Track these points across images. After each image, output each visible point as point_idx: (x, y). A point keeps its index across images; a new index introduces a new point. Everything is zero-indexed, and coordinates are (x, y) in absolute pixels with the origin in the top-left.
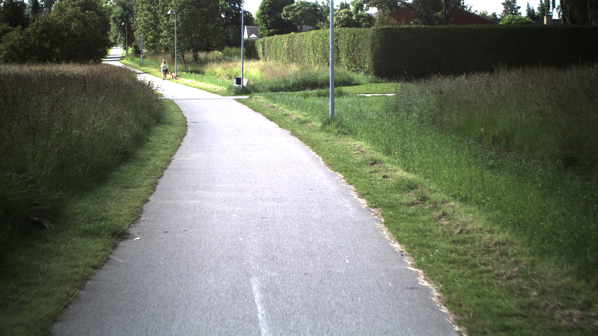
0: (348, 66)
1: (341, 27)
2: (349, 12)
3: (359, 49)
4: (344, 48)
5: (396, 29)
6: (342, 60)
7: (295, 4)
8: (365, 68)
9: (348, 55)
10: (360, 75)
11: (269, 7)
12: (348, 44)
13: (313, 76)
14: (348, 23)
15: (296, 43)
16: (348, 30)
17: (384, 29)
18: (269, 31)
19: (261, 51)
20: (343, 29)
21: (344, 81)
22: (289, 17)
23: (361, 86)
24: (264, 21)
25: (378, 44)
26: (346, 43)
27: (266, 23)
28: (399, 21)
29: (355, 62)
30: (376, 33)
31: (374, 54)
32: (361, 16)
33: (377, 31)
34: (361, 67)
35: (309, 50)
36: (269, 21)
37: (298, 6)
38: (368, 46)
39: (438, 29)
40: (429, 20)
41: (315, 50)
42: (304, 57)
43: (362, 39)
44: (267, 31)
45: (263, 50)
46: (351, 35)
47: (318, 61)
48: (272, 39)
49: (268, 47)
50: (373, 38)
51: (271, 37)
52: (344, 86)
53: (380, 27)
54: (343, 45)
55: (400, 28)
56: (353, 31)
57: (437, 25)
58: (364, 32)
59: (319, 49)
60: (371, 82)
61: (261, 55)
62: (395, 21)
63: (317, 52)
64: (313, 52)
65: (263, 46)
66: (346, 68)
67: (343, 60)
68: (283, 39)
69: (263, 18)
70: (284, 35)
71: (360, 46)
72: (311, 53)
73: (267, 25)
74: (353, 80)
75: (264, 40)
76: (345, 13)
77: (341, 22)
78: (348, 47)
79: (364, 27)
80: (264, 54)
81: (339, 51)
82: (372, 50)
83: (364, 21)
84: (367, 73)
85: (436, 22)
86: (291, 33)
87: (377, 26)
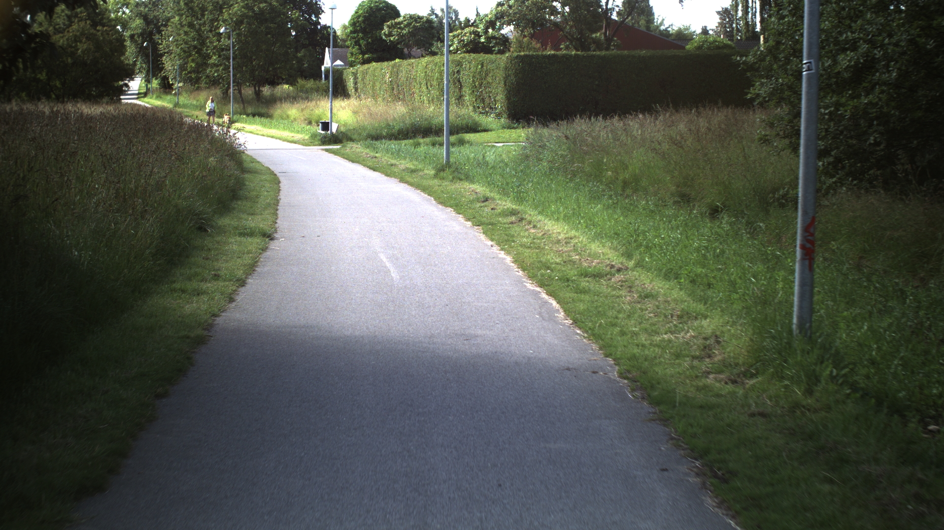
0: (474, 107)
1: (464, 52)
2: (477, 31)
3: (488, 83)
4: (469, 82)
5: (538, 56)
6: (465, 98)
7: (401, 19)
8: (496, 109)
9: (473, 91)
10: (489, 119)
11: (364, 22)
12: (474, 77)
13: (426, 120)
14: (474, 47)
15: (402, 75)
16: (474, 58)
17: (521, 56)
18: (363, 56)
19: (352, 85)
20: (467, 55)
21: (468, 126)
22: (392, 36)
23: (490, 133)
24: (355, 42)
25: (512, 77)
26: (472, 75)
28: (544, 45)
29: (483, 100)
30: (511, 62)
31: (507, 90)
32: (494, 37)
33: (511, 59)
34: (491, 108)
35: (421, 84)
36: (363, 43)
37: (405, 21)
38: (500, 80)
39: (593, 56)
40: (582, 43)
41: (429, 84)
42: (414, 93)
43: (493, 70)
44: (361, 56)
45: (356, 83)
46: (478, 64)
47: (432, 100)
48: (369, 68)
49: (363, 80)
50: (506, 68)
51: (366, 66)
52: (467, 132)
53: (515, 54)
54: (466, 78)
55: (542, 55)
56: (481, 59)
57: (594, 51)
58: (495, 61)
59: (435, 83)
60: (504, 128)
61: (351, 91)
62: (539, 45)
63: (431, 86)
65: (356, 78)
66: (471, 108)
67: (467, 98)
68: (384, 69)
69: (354, 38)
70: (386, 63)
71: (489, 79)
72: (424, 88)
73: (360, 48)
74: (480, 125)
75: (357, 71)
76: (471, 34)
77: (465, 46)
78: (473, 81)
79: (496, 54)
80: (356, 89)
81: (461, 85)
82: (505, 85)
83: (496, 44)
84: (499, 116)
85: (593, 47)
86: (395, 59)
87: (513, 52)
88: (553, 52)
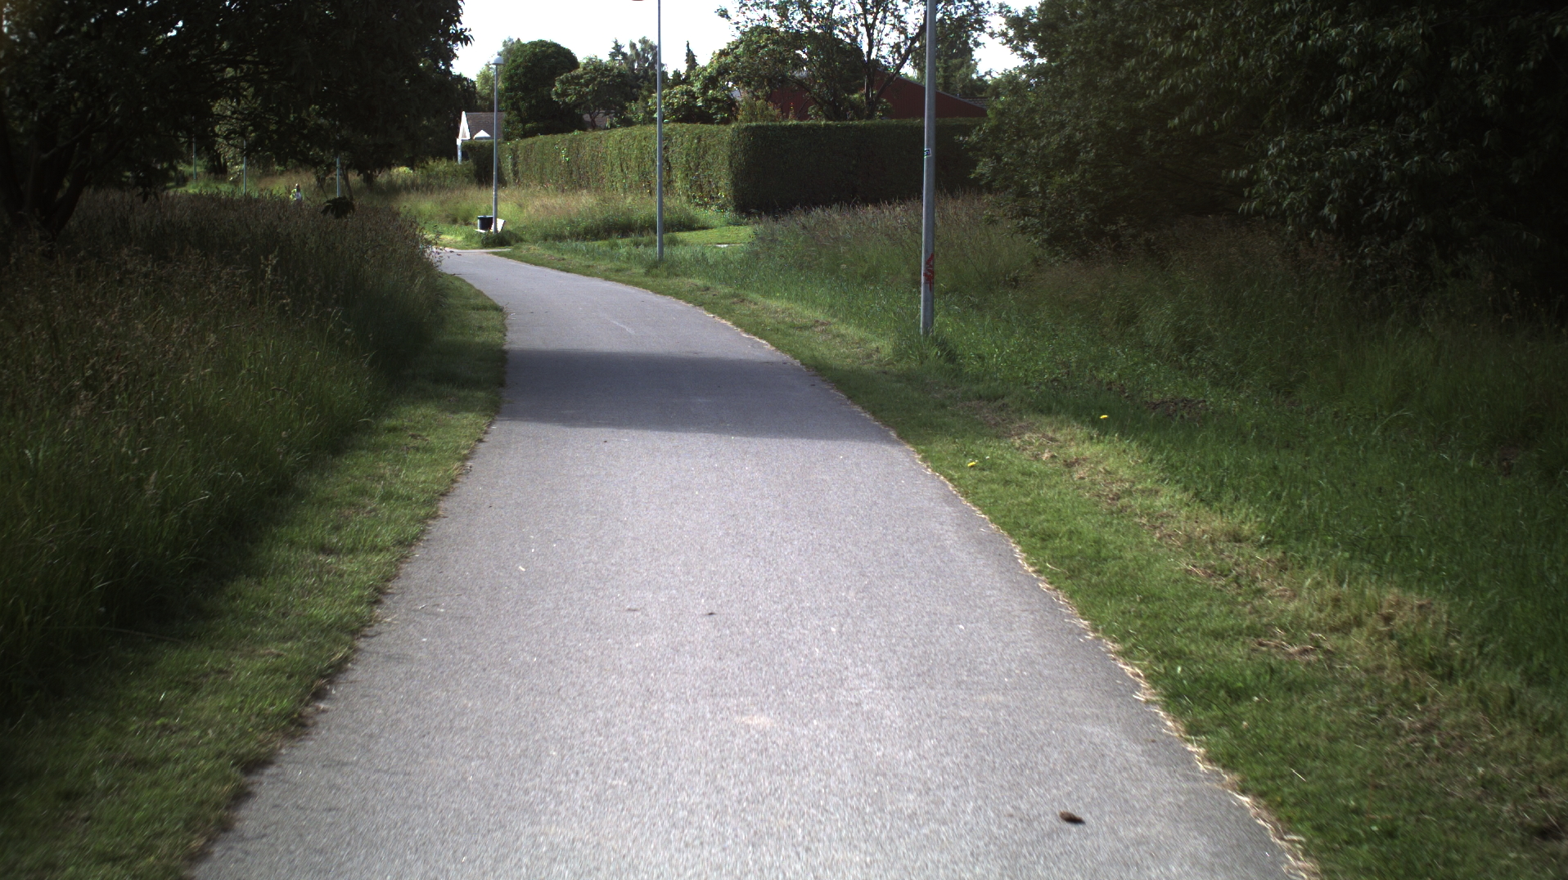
0: (688, 196)
1: (674, 121)
2: (691, 91)
3: (708, 163)
4: (681, 163)
5: (775, 127)
6: (676, 185)
7: (580, 71)
8: (718, 198)
9: (687, 175)
10: (709, 213)
11: (524, 74)
12: (688, 155)
13: (623, 214)
14: (689, 114)
15: (586, 153)
16: (687, 129)
17: (752, 128)
18: (524, 125)
19: (510, 167)
20: (678, 125)
21: (680, 222)
22: (568, 95)
23: (710, 231)
24: (513, 104)
25: (740, 156)
26: (685, 152)
27: (518, 109)
28: (785, 111)
29: (701, 187)
30: (738, 136)
31: (733, 172)
32: (715, 99)
33: (738, 131)
34: (712, 198)
35: (612, 165)
36: (523, 105)
37: (586, 74)
38: (724, 159)
39: (850, 127)
40: (835, 110)
41: (624, 165)
42: (602, 178)
43: (714, 146)
44: (520, 125)
45: (515, 165)
46: (694, 138)
47: (630, 187)
48: (534, 143)
49: (525, 160)
50: (732, 143)
51: (530, 140)
52: (679, 230)
53: (744, 125)
54: (678, 157)
55: (781, 126)
56: (697, 131)
57: (852, 119)
58: (717, 134)
59: (633, 163)
60: (729, 224)
61: (509, 175)
62: (777, 112)
63: (628, 168)
64: (619, 169)
65: (515, 157)
66: (684, 198)
67: (678, 184)
68: (559, 145)
69: (511, 98)
70: (559, 136)
71: (709, 158)
72: (617, 171)
73: (519, 115)
74: (697, 221)
75: (517, 146)
76: (682, 94)
77: (675, 112)
78: (687, 161)
79: (718, 123)
80: (516, 173)
81: (670, 167)
82: (731, 165)
83: (719, 109)
84: (722, 208)
85: (850, 114)
86: (573, 131)
87: (742, 121)
88: (795, 122)
